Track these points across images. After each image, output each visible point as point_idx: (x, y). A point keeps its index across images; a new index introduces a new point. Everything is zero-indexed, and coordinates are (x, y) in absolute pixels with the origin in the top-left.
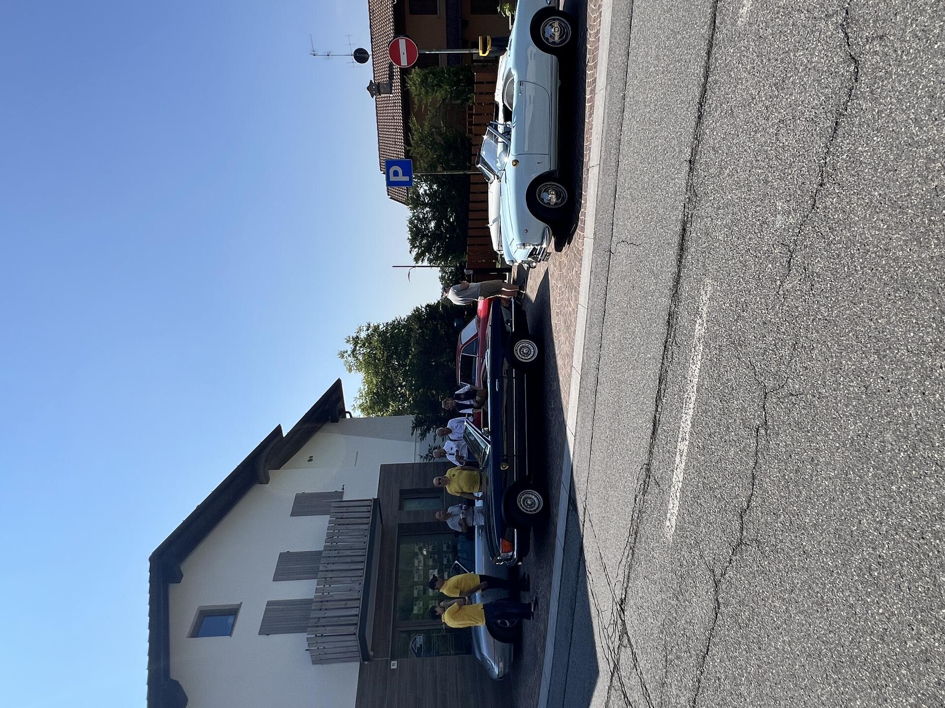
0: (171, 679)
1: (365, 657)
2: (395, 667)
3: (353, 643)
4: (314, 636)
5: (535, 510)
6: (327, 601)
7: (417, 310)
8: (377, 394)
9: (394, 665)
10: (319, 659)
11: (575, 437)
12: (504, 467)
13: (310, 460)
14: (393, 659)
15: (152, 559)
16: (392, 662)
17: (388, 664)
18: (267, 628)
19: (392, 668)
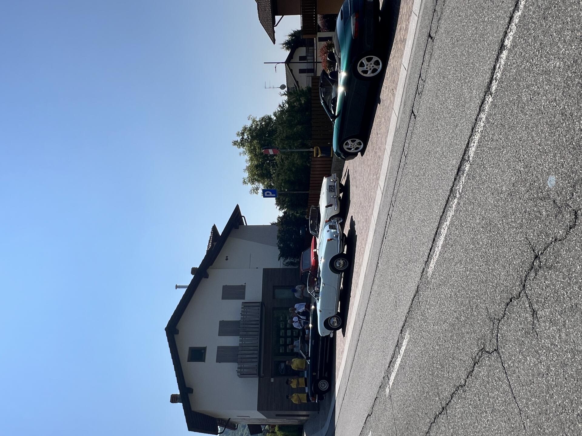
2: (273, 381)
6: (245, 346)
9: (272, 380)
10: (242, 374)
12: (315, 374)
13: (227, 259)
14: (272, 377)
15: (166, 330)
16: (272, 379)
17: (270, 380)
18: (220, 359)
19: (272, 381)
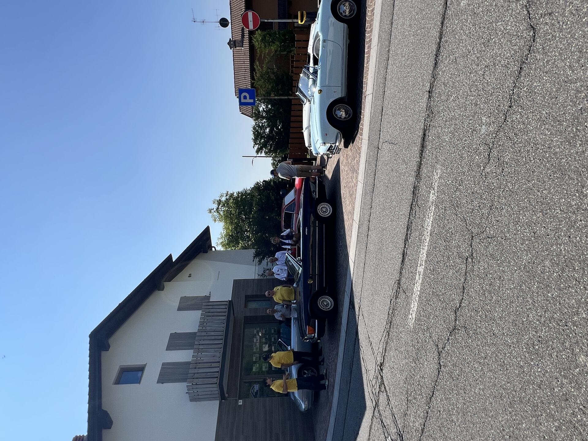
0: (102, 409)
1: (222, 397)
2: (241, 404)
3: (215, 389)
4: (191, 384)
5: (329, 309)
6: (200, 363)
7: (257, 183)
8: (232, 236)
9: (240, 402)
10: (194, 398)
11: (354, 263)
12: (310, 282)
13: (190, 276)
14: (240, 399)
15: (91, 336)
16: (239, 401)
17: (237, 402)
18: (162, 379)
19: (239, 404)
